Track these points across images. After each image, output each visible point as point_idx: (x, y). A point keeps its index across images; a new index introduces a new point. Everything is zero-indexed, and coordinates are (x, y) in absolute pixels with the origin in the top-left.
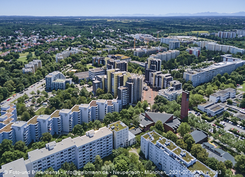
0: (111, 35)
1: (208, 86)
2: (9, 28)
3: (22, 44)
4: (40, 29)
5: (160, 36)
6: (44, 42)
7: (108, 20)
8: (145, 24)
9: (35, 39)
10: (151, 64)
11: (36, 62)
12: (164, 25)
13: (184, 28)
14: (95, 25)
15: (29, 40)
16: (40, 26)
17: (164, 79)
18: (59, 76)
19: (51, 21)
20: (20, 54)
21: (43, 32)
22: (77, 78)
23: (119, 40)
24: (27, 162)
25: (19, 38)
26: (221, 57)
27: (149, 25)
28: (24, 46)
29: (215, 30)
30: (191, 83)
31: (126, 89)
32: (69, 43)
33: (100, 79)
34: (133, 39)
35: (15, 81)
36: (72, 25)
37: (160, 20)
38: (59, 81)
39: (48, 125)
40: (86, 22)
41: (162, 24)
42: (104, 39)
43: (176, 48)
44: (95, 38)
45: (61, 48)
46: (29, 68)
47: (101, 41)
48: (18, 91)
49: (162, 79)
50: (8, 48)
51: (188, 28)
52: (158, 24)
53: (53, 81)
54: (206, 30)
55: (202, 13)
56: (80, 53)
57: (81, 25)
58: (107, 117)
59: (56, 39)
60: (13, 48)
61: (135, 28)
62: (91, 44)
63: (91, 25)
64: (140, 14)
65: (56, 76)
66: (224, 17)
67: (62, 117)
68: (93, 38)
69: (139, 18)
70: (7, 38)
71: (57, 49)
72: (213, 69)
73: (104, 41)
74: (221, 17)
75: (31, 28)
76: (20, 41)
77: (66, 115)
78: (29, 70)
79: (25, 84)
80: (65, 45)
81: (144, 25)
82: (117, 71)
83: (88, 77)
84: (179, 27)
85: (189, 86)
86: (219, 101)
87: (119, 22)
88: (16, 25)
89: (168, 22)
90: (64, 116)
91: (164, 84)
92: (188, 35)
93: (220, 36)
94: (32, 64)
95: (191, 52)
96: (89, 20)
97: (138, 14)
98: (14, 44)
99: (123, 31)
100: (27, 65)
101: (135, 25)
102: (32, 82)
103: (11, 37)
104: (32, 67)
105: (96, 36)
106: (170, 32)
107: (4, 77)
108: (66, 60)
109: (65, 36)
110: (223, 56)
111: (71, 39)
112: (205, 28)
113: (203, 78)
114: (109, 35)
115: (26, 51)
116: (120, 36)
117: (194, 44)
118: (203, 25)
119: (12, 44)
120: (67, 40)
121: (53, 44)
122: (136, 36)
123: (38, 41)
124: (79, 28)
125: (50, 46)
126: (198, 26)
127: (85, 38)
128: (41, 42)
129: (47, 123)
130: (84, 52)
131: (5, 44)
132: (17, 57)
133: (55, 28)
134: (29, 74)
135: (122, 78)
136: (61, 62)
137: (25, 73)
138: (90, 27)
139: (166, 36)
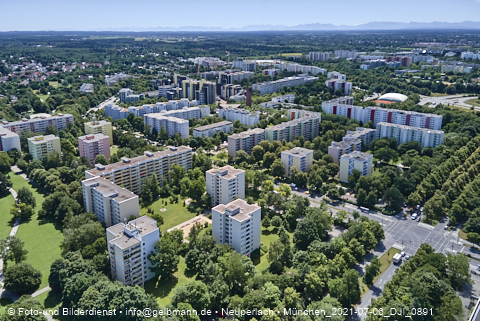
0: (157, 59)
5: (231, 61)
6: (62, 70)
7: (137, 39)
8: (207, 44)
10: (222, 78)
12: (239, 45)
13: (269, 49)
14: (119, 47)
17: (235, 89)
22: (148, 95)
27: (213, 45)
28: (35, 75)
30: (259, 92)
33: (174, 91)
34: (192, 64)
41: (235, 44)
42: (149, 65)
43: (251, 71)
49: (233, 90)
51: (275, 49)
52: (229, 43)
53: (126, 96)
59: (74, 67)
61: (193, 50)
63: (110, 46)
66: (342, 32)
69: (195, 35)
71: (90, 77)
72: (282, 81)
74: (336, 32)
80: (99, 73)
81: (205, 46)
84: (261, 48)
86: (279, 102)
87: (160, 42)
89: (245, 41)
90: (160, 106)
92: (272, 59)
95: (267, 73)
97: (190, 28)
101: (191, 46)
105: (135, 62)
106: (247, 55)
109: (84, 63)
111: (98, 67)
112: (300, 49)
114: (154, 61)
116: (172, 61)
117: (274, 66)
118: (298, 44)
122: (198, 60)
124: (95, 51)
126: (291, 46)
130: (137, 77)
135: (198, 85)
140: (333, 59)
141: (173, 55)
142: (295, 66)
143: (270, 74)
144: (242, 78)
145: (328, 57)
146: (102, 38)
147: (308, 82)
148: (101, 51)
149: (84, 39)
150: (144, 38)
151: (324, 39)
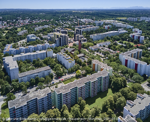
2: (14, 16)
3: (20, 24)
4: (31, 16)
6: (32, 23)
7: (73, 11)
9: (27, 22)
10: (76, 31)
11: (25, 31)
12: (104, 14)
14: (64, 14)
15: (24, 22)
16: (32, 14)
18: (34, 36)
19: (39, 12)
20: (18, 28)
21: (33, 18)
22: (42, 37)
23: (73, 22)
24: (13, 57)
25: (19, 21)
28: (21, 24)
30: (92, 39)
32: (45, 23)
33: (51, 37)
34: (80, 21)
35: (13, 38)
36: (50, 14)
38: (33, 38)
39: (24, 50)
40: (59, 13)
42: (65, 21)
43: (99, 26)
46: (20, 33)
47: (63, 22)
48: (14, 42)
49: (79, 37)
50: (12, 26)
51: (117, 16)
52: (101, 13)
53: (30, 38)
54: (124, 17)
56: (48, 27)
59: (39, 22)
60: (15, 25)
65: (32, 36)
67: (29, 48)
68: (59, 21)
70: (13, 20)
71: (37, 26)
73: (64, 22)
75: (26, 15)
76: (19, 22)
77: (31, 47)
78: (20, 34)
79: (18, 39)
80: (42, 24)
83: (47, 37)
86: (100, 46)
87: (79, 13)
88: (18, 14)
90: (30, 48)
94: (22, 32)
95: (104, 27)
98: (15, 23)
99: (78, 17)
100: (20, 32)
102: (21, 39)
103: (14, 20)
104: (22, 33)
107: (8, 36)
108: (40, 31)
109: (44, 20)
114: (68, 20)
115: (21, 27)
116: (75, 20)
118: (127, 14)
119: (14, 23)
120: (44, 22)
121: (36, 24)
123: (28, 22)
124: (54, 15)
125: (34, 25)
127: (54, 21)
128: (30, 23)
129: (23, 50)
130: (51, 27)
131: (11, 23)
132: (16, 29)
133: (40, 15)
134: (20, 35)
135: (58, 35)
136: (37, 31)
137: (18, 35)
138: (60, 15)
139: (100, 20)
140: (139, 20)
142: (120, 24)
143: (106, 28)
144: (92, 29)
145: (137, 20)
147: (121, 33)
150: (76, 11)
151: (138, 12)
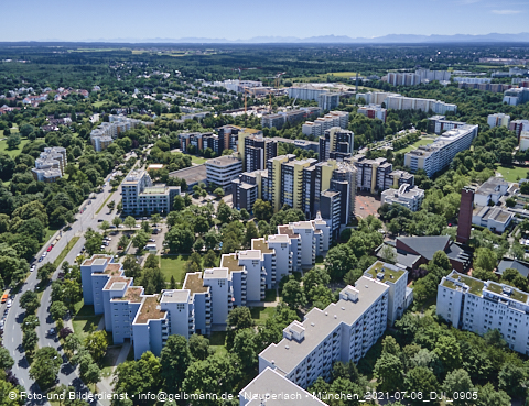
0: (170, 83)
1: (454, 178)
8: (227, 60)
10: (338, 140)
13: (310, 66)
17: (378, 170)
18: (145, 182)
23: (197, 95)
26: (430, 121)
27: (235, 61)
29: (370, 70)
30: (425, 173)
31: (338, 196)
33: (252, 181)
34: (225, 91)
36: (56, 63)
37: (249, 51)
38: (154, 192)
39: (228, 290)
40: (86, 56)
42: (160, 93)
44: (137, 91)
45: (80, 118)
47: (160, 98)
49: (374, 171)
51: (318, 66)
53: (139, 194)
55: (314, 37)
56: (139, 126)
57: (79, 62)
58: (336, 258)
62: (143, 106)
63: (102, 62)
64: (196, 39)
65: (142, 181)
68: (133, 91)
71: (67, 119)
72: (447, 143)
73: (164, 97)
77: (255, 262)
78: (54, 173)
80: (82, 111)
81: (225, 63)
82: (292, 159)
83: (202, 178)
84: (299, 65)
85: (423, 179)
89: (269, 55)
90: (250, 267)
91: (377, 180)
92: (329, 81)
93: (391, 81)
95: (371, 114)
96: (86, 50)
97: (191, 38)
99: (191, 76)
100: (42, 161)
101: (206, 61)
105: (137, 86)
106: (291, 75)
108: (121, 145)
109: (61, 89)
110: (432, 118)
111: (82, 97)
112: (349, 65)
113: (437, 163)
114: (166, 85)
116: (192, 86)
117: (357, 97)
120: (73, 97)
122: (231, 85)
126: (333, 62)
128: (13, 104)
129: (227, 286)
130: (147, 123)
141: (189, 76)
143: (379, 116)
146: (92, 50)
148: (89, 69)
149: (70, 51)
